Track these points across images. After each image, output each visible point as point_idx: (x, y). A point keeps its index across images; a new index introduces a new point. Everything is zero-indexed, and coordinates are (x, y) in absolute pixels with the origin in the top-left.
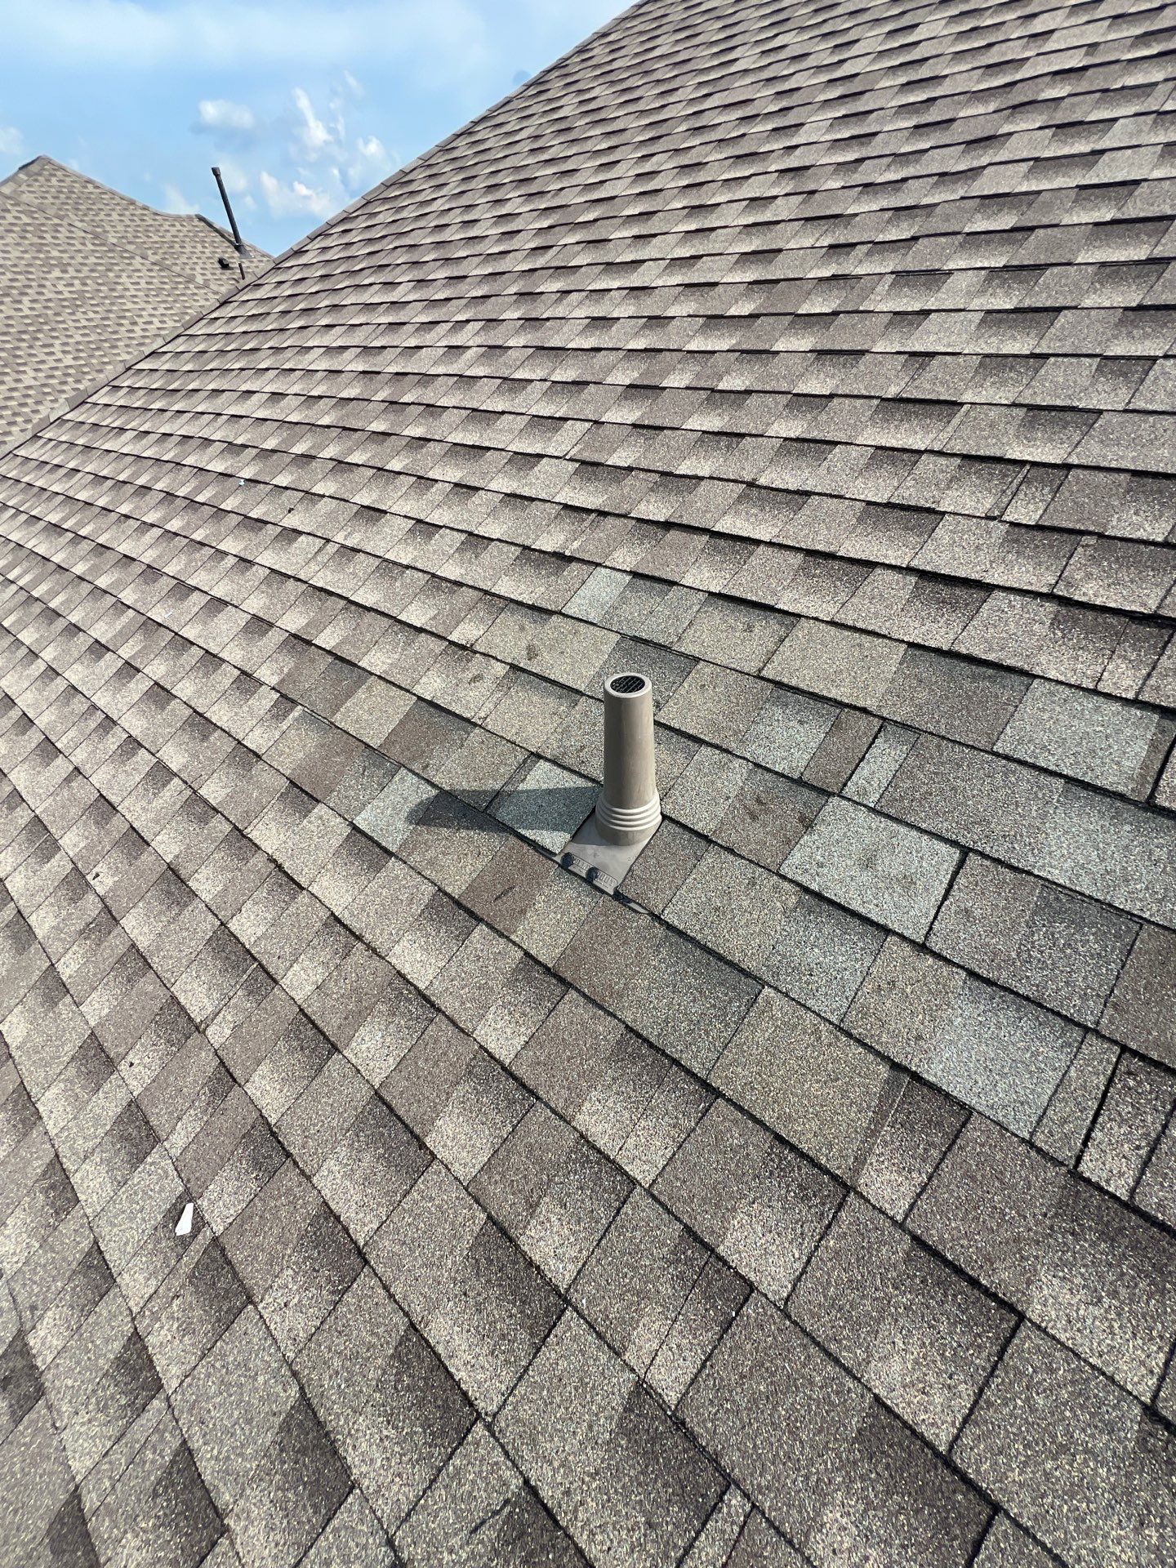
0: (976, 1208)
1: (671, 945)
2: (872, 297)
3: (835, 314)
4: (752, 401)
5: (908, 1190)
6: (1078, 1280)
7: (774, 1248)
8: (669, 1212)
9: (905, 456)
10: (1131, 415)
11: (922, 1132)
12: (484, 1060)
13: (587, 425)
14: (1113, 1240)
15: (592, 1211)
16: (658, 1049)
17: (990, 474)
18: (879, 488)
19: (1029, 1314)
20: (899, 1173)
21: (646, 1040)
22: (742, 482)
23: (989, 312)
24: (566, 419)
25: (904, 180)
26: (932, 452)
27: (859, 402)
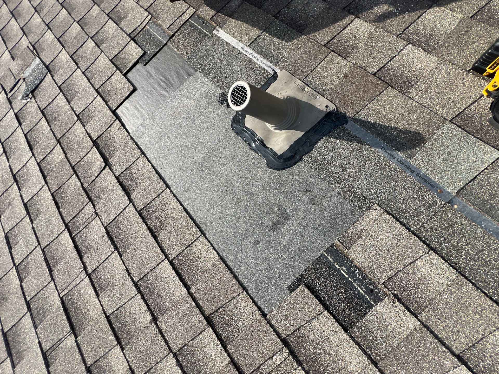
9: (94, 279)
10: (40, 240)
17: (83, 241)
18: (113, 264)
22: (158, 327)
26: (86, 272)
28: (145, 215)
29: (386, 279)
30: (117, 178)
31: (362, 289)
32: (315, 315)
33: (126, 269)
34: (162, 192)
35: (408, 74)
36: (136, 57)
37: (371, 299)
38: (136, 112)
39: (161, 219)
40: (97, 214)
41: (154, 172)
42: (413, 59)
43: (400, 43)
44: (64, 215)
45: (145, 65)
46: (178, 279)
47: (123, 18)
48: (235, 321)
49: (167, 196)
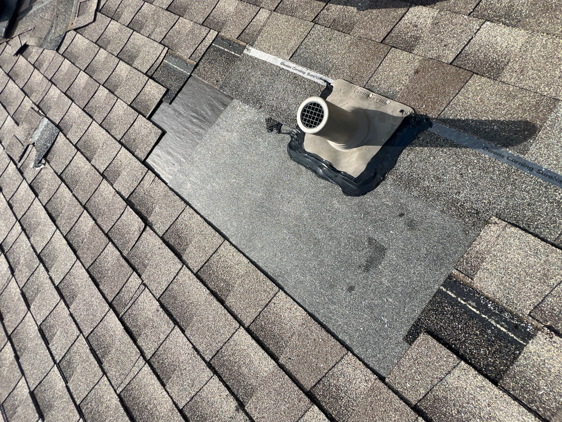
5: (257, 16)
6: (227, 12)
9: (156, 365)
10: (81, 327)
11: (251, 31)
14: (217, 22)
17: (133, 321)
18: (175, 343)
20: (259, 19)
26: (145, 358)
28: (204, 277)
29: (532, 308)
30: (162, 238)
31: (502, 326)
32: (449, 369)
33: (193, 347)
34: (220, 246)
35: (494, 56)
36: (159, 97)
37: (518, 337)
38: (170, 158)
39: (225, 278)
40: (145, 285)
41: (206, 224)
42: (495, 37)
43: (474, 23)
44: (105, 292)
45: (170, 104)
46: (261, 349)
47: (135, 57)
48: (346, 392)
49: (226, 249)
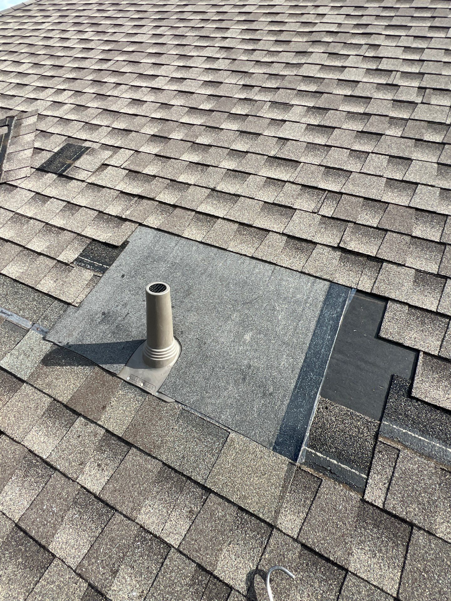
0: (326, 525)
1: (184, 417)
2: (262, 110)
3: (247, 115)
4: (212, 150)
5: (299, 522)
6: (367, 548)
7: (241, 565)
8: (189, 559)
9: (279, 183)
10: (362, 175)
11: (302, 493)
12: (84, 494)
13: (132, 152)
14: (378, 527)
15: (148, 568)
16: (180, 473)
17: (313, 193)
18: (269, 196)
19: (350, 569)
20: (294, 515)
21: (173, 469)
22: (209, 188)
23: (308, 125)
24: (121, 148)
25: (272, 62)
26: (290, 182)
27: (259, 156)
28: (261, 232)
30: (316, 243)
34: (255, 252)
35: (49, 423)
39: (244, 236)
40: (314, 213)
45: (392, 376)
